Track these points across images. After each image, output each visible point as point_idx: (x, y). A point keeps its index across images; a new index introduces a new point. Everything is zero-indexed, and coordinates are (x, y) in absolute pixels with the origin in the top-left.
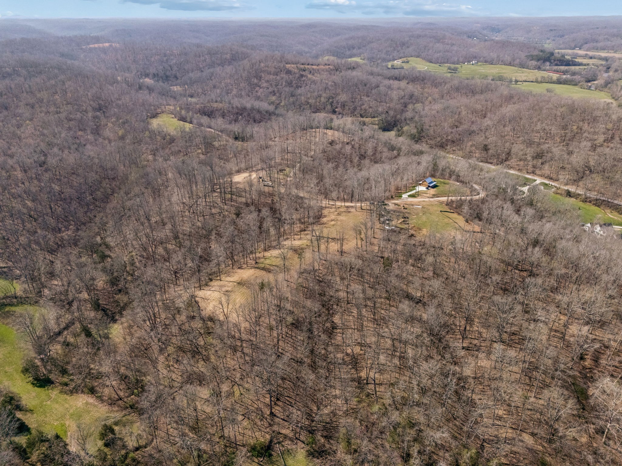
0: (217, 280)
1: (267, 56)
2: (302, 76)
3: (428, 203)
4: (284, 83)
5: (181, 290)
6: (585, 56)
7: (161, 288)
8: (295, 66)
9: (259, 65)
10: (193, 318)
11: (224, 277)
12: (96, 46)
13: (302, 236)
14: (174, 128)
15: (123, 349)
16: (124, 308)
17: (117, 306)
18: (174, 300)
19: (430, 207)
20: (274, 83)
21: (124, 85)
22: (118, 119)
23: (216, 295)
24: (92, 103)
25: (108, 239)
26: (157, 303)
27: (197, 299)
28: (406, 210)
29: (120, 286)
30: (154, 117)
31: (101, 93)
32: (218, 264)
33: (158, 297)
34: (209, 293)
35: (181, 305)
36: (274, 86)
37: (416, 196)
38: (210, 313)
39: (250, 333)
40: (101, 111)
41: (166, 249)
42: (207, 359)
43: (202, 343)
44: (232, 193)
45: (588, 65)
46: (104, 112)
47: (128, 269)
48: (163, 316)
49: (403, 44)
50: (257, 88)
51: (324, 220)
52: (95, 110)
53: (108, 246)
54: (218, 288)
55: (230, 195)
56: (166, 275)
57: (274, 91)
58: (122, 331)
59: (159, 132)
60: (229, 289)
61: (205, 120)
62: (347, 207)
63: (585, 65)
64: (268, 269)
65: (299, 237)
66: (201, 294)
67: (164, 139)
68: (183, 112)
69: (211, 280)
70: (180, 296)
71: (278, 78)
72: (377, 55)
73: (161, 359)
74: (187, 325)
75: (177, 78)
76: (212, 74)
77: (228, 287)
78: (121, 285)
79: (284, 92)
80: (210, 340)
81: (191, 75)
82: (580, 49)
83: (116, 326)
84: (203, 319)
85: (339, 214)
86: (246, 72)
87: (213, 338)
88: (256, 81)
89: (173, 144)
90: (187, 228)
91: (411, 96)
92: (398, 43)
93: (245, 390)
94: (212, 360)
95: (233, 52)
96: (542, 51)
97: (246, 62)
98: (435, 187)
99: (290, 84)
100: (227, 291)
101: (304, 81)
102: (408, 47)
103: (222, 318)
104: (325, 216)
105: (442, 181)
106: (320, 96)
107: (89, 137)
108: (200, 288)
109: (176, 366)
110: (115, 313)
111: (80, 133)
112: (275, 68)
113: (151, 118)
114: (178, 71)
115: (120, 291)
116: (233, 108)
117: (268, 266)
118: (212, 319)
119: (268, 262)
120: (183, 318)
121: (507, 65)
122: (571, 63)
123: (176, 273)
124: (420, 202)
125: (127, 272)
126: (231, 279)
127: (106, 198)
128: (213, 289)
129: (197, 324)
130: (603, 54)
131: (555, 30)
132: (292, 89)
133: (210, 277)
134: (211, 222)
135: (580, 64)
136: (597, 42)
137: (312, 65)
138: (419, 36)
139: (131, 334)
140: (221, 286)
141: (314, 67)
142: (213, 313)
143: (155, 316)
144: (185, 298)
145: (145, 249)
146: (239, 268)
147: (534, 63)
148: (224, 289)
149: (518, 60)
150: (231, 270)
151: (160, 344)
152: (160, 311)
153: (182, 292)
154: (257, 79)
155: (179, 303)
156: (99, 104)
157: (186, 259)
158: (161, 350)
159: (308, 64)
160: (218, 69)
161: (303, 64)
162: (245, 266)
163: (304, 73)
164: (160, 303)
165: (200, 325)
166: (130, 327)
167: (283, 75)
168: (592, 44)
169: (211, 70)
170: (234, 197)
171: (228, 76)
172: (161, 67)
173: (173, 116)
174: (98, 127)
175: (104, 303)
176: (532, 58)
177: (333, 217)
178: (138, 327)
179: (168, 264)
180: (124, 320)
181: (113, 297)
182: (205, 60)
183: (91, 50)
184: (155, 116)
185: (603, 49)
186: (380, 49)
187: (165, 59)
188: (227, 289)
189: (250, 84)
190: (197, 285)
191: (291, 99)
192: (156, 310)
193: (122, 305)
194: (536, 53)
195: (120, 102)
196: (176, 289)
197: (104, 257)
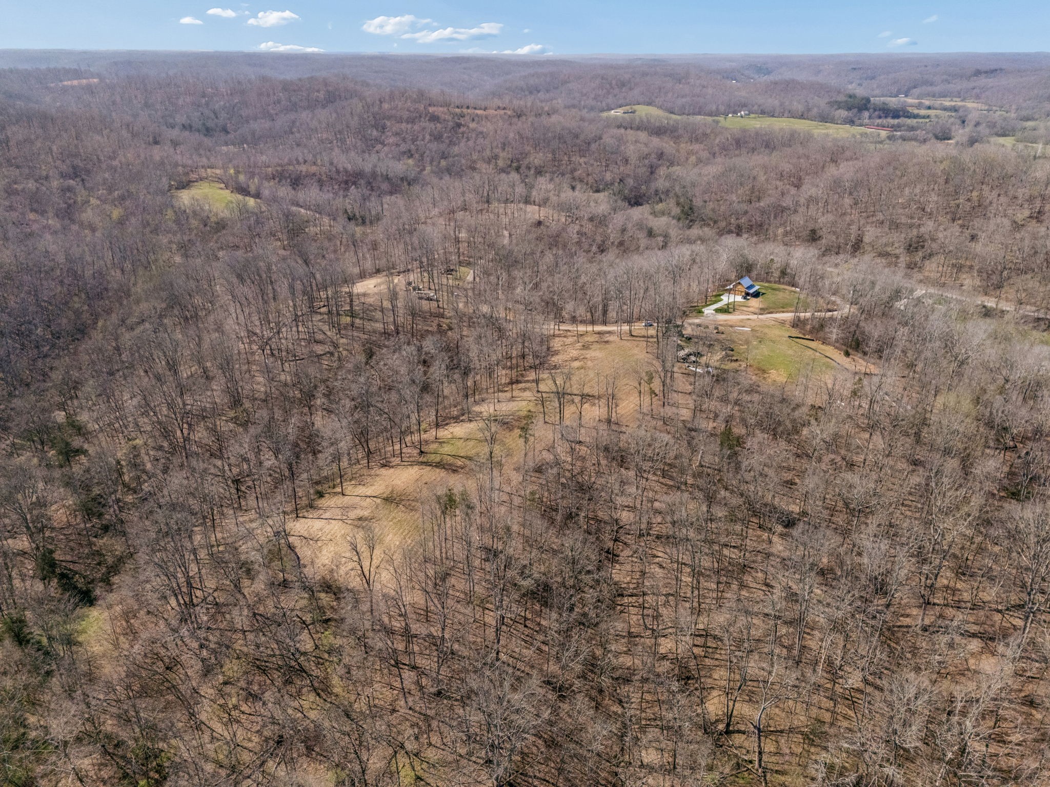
0: (336, 494)
1: (392, 92)
2: (459, 125)
3: (758, 324)
4: (428, 137)
5: (251, 521)
6: (919, 106)
7: (204, 518)
8: (445, 109)
9: (381, 107)
10: (285, 584)
11: (350, 488)
12: (75, 82)
13: (515, 393)
14: (223, 205)
15: (111, 671)
16: (114, 569)
17: (99, 564)
18: (237, 545)
19: (766, 330)
20: (409, 137)
21: (124, 133)
22: (110, 190)
23: (336, 528)
24: (58, 163)
25: (84, 417)
26: (195, 554)
27: (291, 539)
28: (723, 336)
29: (107, 517)
30: (183, 188)
31: (76, 146)
32: (337, 458)
33: (198, 538)
34: (318, 524)
35: (255, 556)
36: (410, 142)
37: (731, 310)
38: (324, 572)
39: (426, 616)
40: (78, 180)
41: (213, 430)
42: (322, 689)
43: (309, 646)
44: (352, 314)
45: (928, 117)
46: (83, 180)
47: (126, 478)
48: (211, 584)
49: (623, 84)
50: (379, 147)
51: (555, 359)
52: (63, 176)
53: (80, 430)
54: (338, 511)
55: (348, 319)
56: (216, 488)
57: (410, 151)
58: (108, 627)
59: (194, 212)
60: (366, 513)
61: (284, 191)
62: (599, 333)
63: (924, 117)
64: (450, 465)
65: (509, 395)
66: (298, 527)
67: (205, 225)
68: (242, 178)
69: (321, 495)
70: (250, 533)
71: (416, 127)
72: (580, 102)
73: (207, 691)
74: (270, 603)
75: (227, 132)
76: (294, 122)
77: (362, 508)
78: (109, 516)
79: (428, 152)
80: (329, 638)
81: (254, 125)
82: (906, 96)
83: (94, 613)
84: (309, 589)
85: (585, 347)
86: (356, 118)
87: (335, 635)
88: (375, 133)
89: (224, 232)
90: (260, 385)
91: (661, 155)
92: (614, 82)
93: (425, 766)
94: (335, 690)
95: (330, 89)
96: (850, 97)
97: (355, 101)
98: (757, 295)
99: (437, 138)
100: (360, 519)
101: (463, 133)
102: (631, 89)
103: (356, 582)
104: (556, 353)
105: (766, 285)
106: (496, 157)
107: (50, 222)
108: (297, 513)
109: (244, 708)
110: (92, 581)
111: (32, 216)
112: (408, 110)
113: (177, 189)
114: (229, 119)
115: (106, 529)
116: (338, 172)
117: (451, 460)
118: (329, 587)
119: (446, 449)
120: (257, 586)
121: (796, 118)
122: (901, 113)
123: (236, 482)
124: (742, 320)
125: (124, 485)
126: (369, 491)
127: (81, 331)
128: (327, 515)
129: (295, 601)
130: (947, 103)
131: (860, 69)
132: (443, 147)
133: (319, 488)
134: (312, 371)
135: (916, 116)
136: (931, 85)
137: (475, 109)
138: (645, 74)
139: (132, 633)
140: (346, 508)
141: (479, 112)
142: (332, 571)
143: (190, 585)
144: (262, 540)
145: (166, 434)
146: (384, 466)
147: (843, 113)
148: (353, 514)
149: (815, 110)
150: (365, 471)
151: (205, 653)
152: (203, 571)
153: (254, 525)
154: (377, 129)
155: (249, 551)
156: (74, 167)
157: (260, 450)
158: (207, 672)
159: (468, 108)
160: (305, 115)
161: (458, 107)
162: (397, 460)
163: (462, 121)
164: (203, 554)
165: (303, 603)
166: (128, 615)
167: (425, 123)
168: (924, 88)
169: (292, 116)
170: (357, 321)
171: (324, 125)
172: (197, 114)
173: (223, 186)
174: (69, 206)
175: (68, 558)
176: (839, 105)
177: (574, 353)
178: (149, 613)
179: (219, 463)
180: (112, 597)
181: (91, 544)
182: (279, 102)
183: (65, 90)
184: (185, 185)
185: (943, 95)
186: (584, 91)
187: (203, 101)
188: (359, 513)
189: (365, 139)
190: (288, 508)
191: (443, 163)
192: (193, 569)
193: (110, 560)
194: (842, 98)
195: (115, 163)
196: (241, 519)
197: (69, 454)
